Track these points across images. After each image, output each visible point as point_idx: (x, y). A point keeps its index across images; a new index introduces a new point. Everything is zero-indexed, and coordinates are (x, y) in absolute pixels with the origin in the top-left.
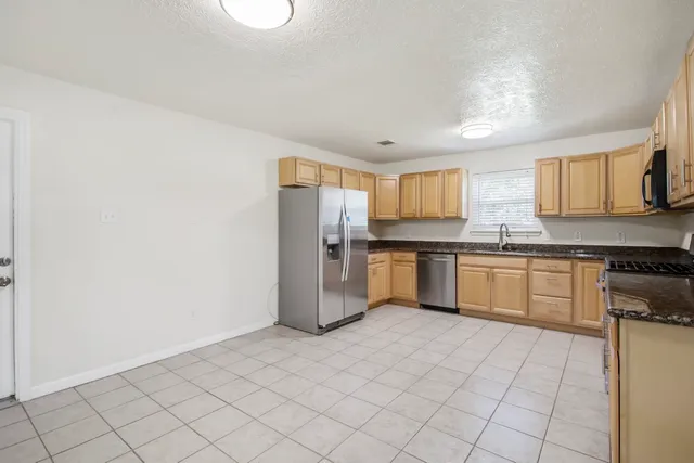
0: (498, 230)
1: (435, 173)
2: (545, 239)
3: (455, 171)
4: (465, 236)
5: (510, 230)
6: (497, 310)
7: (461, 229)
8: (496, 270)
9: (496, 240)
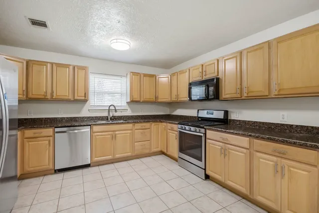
0: (108, 108)
1: (67, 66)
2: (129, 113)
3: (84, 68)
4: (85, 113)
5: (117, 108)
6: (118, 156)
7: (82, 107)
8: (117, 132)
9: (105, 114)
